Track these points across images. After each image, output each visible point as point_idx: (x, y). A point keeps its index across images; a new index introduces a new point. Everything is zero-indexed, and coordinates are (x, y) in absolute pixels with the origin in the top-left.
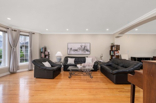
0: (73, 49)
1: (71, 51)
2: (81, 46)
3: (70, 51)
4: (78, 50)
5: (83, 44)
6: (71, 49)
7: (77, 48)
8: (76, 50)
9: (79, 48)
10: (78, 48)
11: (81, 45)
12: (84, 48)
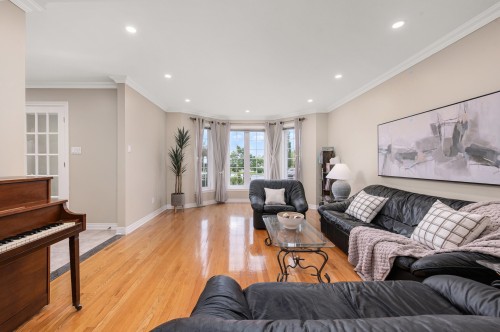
0: (396, 148)
1: (388, 158)
2: (436, 129)
3: (385, 160)
4: (420, 155)
5: (450, 115)
6: (389, 150)
7: (411, 146)
8: (410, 156)
9: (426, 140)
10: (418, 144)
11: (434, 121)
12: (456, 135)
